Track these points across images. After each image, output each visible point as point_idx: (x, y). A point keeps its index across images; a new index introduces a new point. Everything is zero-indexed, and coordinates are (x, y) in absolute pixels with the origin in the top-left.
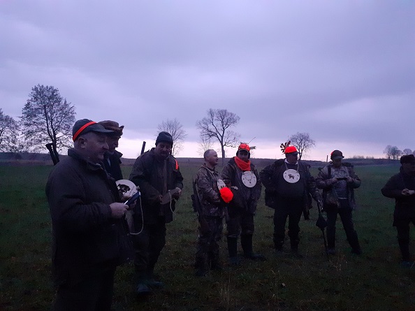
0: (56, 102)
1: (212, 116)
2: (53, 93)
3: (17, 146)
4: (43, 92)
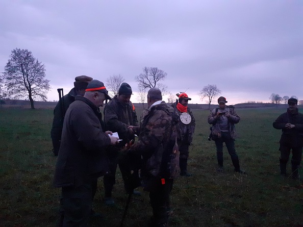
1: (147, 72)
3: (2, 94)
4: (20, 54)
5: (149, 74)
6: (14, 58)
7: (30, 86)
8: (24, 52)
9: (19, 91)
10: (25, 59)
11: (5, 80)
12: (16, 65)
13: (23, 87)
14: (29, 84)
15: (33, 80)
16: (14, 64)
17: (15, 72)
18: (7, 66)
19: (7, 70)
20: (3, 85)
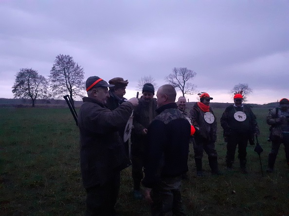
0: (71, 65)
1: (176, 73)
2: (69, 59)
3: (47, 95)
4: (63, 59)
5: (178, 74)
6: (58, 63)
7: (71, 87)
8: (66, 57)
9: (62, 92)
10: (67, 64)
11: (51, 83)
12: (59, 69)
13: (65, 88)
14: (70, 85)
15: (73, 82)
16: (58, 68)
17: (58, 75)
18: (52, 70)
19: (52, 73)
20: (49, 87)
